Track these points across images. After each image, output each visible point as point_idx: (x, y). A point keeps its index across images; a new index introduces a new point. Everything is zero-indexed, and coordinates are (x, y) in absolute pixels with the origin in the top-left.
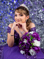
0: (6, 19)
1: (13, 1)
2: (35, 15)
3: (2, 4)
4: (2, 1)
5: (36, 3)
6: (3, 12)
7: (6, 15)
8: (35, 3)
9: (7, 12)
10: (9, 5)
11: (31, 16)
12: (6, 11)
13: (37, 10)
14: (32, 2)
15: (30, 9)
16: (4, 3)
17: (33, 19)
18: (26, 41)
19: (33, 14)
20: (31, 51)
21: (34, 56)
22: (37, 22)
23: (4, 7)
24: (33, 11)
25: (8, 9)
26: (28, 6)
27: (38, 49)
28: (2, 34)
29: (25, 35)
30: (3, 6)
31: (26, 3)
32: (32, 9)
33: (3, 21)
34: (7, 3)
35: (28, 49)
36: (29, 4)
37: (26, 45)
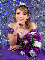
0: (11, 20)
1: (19, 2)
2: (41, 17)
3: (8, 4)
4: (8, 2)
5: (43, 5)
6: (9, 13)
7: (11, 16)
8: (41, 5)
9: (13, 13)
10: (15, 7)
11: (37, 18)
12: (11, 12)
13: (43, 12)
14: (38, 4)
15: (36, 11)
16: (10, 3)
17: (39, 22)
18: (26, 41)
19: (38, 16)
20: (32, 52)
21: (34, 57)
22: (43, 24)
23: (10, 8)
24: (39, 13)
25: (14, 10)
26: (34, 8)
27: (39, 50)
28: (6, 35)
29: (27, 35)
30: (8, 7)
31: (32, 4)
32: (38, 11)
33: (8, 22)
34: (13, 4)
35: (28, 49)
36: (35, 6)
37: (26, 46)
